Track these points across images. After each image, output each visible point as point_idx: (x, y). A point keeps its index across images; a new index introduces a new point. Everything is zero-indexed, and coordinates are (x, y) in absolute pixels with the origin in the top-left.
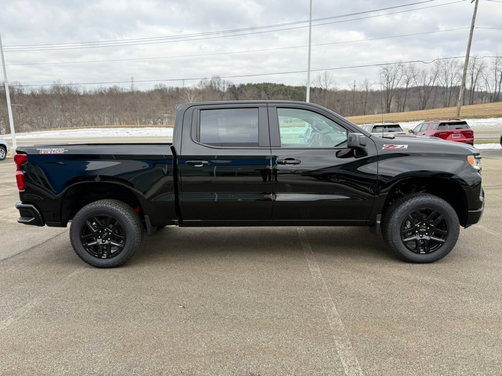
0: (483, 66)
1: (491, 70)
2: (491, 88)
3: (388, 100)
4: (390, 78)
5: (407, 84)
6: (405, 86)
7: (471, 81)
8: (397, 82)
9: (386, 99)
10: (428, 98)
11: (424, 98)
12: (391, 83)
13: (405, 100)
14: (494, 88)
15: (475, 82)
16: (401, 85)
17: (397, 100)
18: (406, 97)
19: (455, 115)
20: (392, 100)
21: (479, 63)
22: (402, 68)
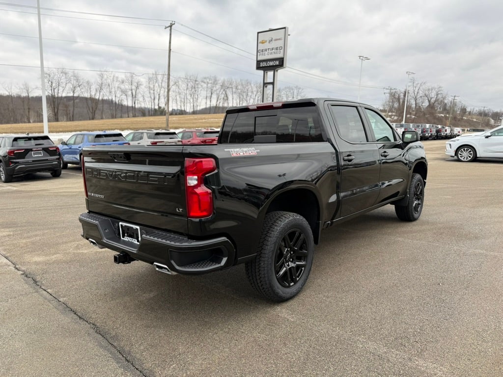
0: (139, 84)
1: (146, 88)
2: (148, 104)
3: (54, 108)
4: (54, 85)
5: (74, 92)
6: (71, 94)
7: (131, 95)
8: (62, 90)
9: (53, 106)
10: (96, 108)
11: (92, 108)
12: (56, 91)
13: (74, 109)
14: (150, 104)
15: (135, 97)
16: (68, 93)
17: (65, 109)
18: (74, 107)
19: (164, 126)
20: (60, 108)
21: (136, 81)
22: (66, 75)
